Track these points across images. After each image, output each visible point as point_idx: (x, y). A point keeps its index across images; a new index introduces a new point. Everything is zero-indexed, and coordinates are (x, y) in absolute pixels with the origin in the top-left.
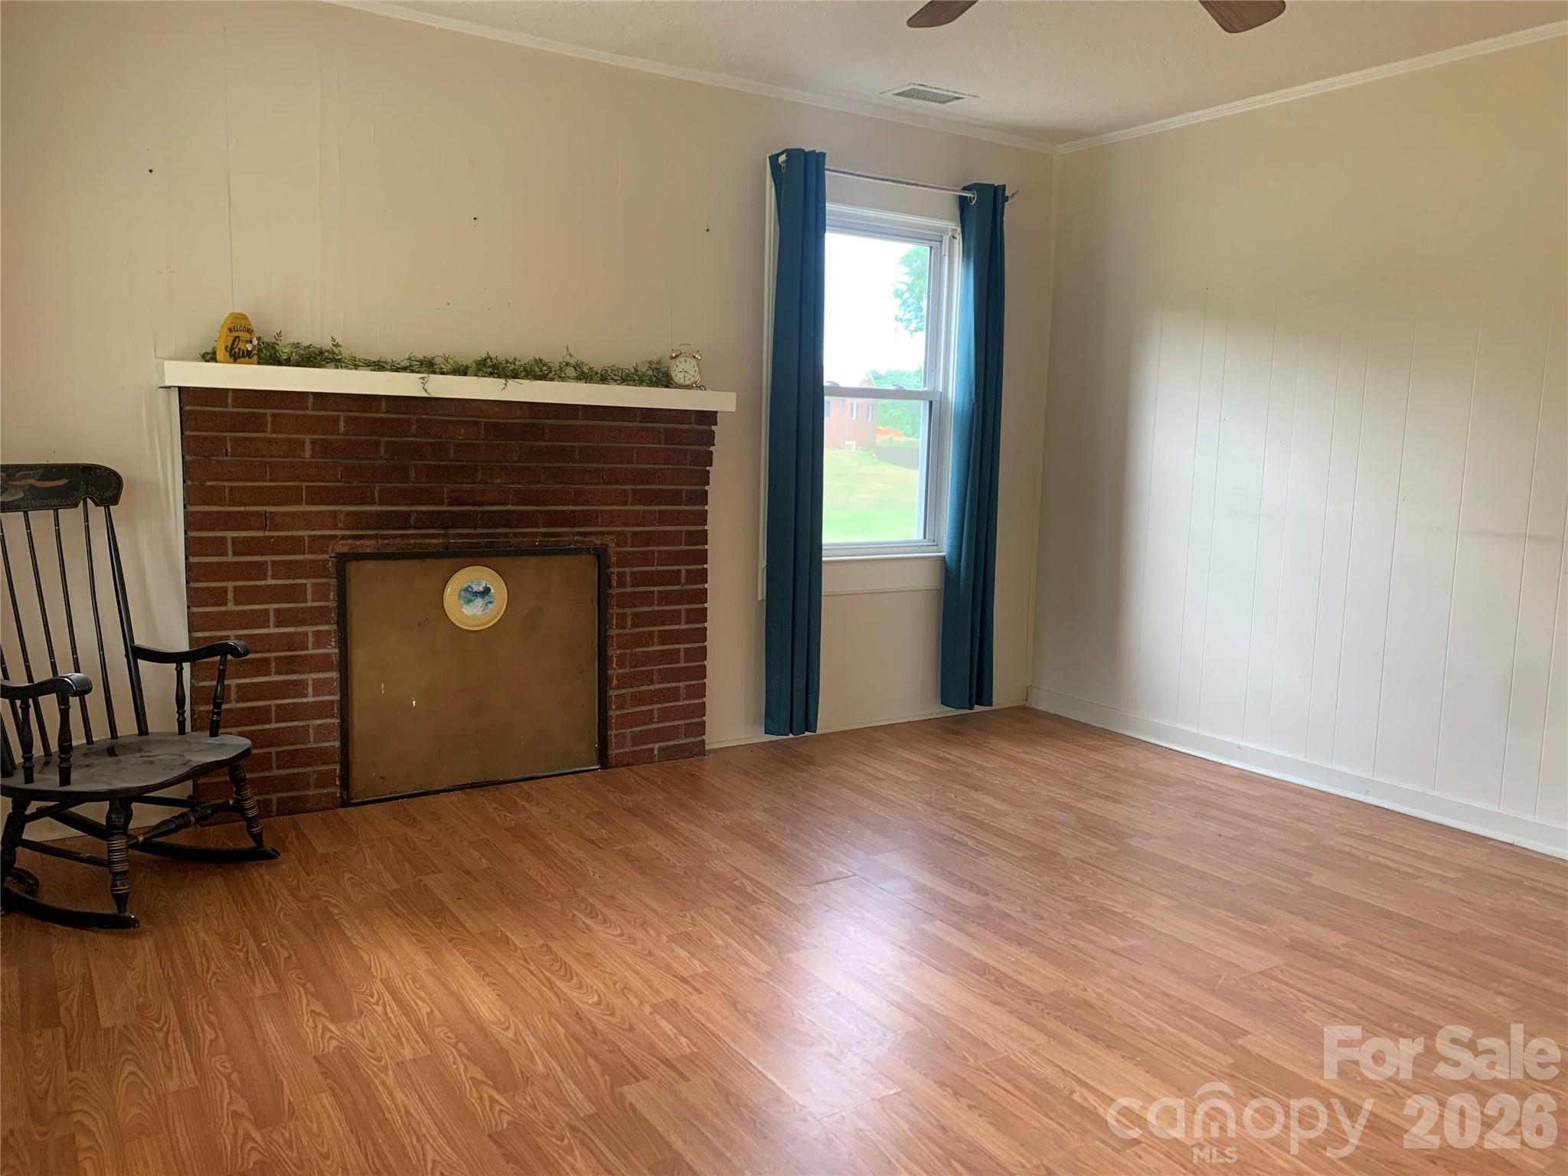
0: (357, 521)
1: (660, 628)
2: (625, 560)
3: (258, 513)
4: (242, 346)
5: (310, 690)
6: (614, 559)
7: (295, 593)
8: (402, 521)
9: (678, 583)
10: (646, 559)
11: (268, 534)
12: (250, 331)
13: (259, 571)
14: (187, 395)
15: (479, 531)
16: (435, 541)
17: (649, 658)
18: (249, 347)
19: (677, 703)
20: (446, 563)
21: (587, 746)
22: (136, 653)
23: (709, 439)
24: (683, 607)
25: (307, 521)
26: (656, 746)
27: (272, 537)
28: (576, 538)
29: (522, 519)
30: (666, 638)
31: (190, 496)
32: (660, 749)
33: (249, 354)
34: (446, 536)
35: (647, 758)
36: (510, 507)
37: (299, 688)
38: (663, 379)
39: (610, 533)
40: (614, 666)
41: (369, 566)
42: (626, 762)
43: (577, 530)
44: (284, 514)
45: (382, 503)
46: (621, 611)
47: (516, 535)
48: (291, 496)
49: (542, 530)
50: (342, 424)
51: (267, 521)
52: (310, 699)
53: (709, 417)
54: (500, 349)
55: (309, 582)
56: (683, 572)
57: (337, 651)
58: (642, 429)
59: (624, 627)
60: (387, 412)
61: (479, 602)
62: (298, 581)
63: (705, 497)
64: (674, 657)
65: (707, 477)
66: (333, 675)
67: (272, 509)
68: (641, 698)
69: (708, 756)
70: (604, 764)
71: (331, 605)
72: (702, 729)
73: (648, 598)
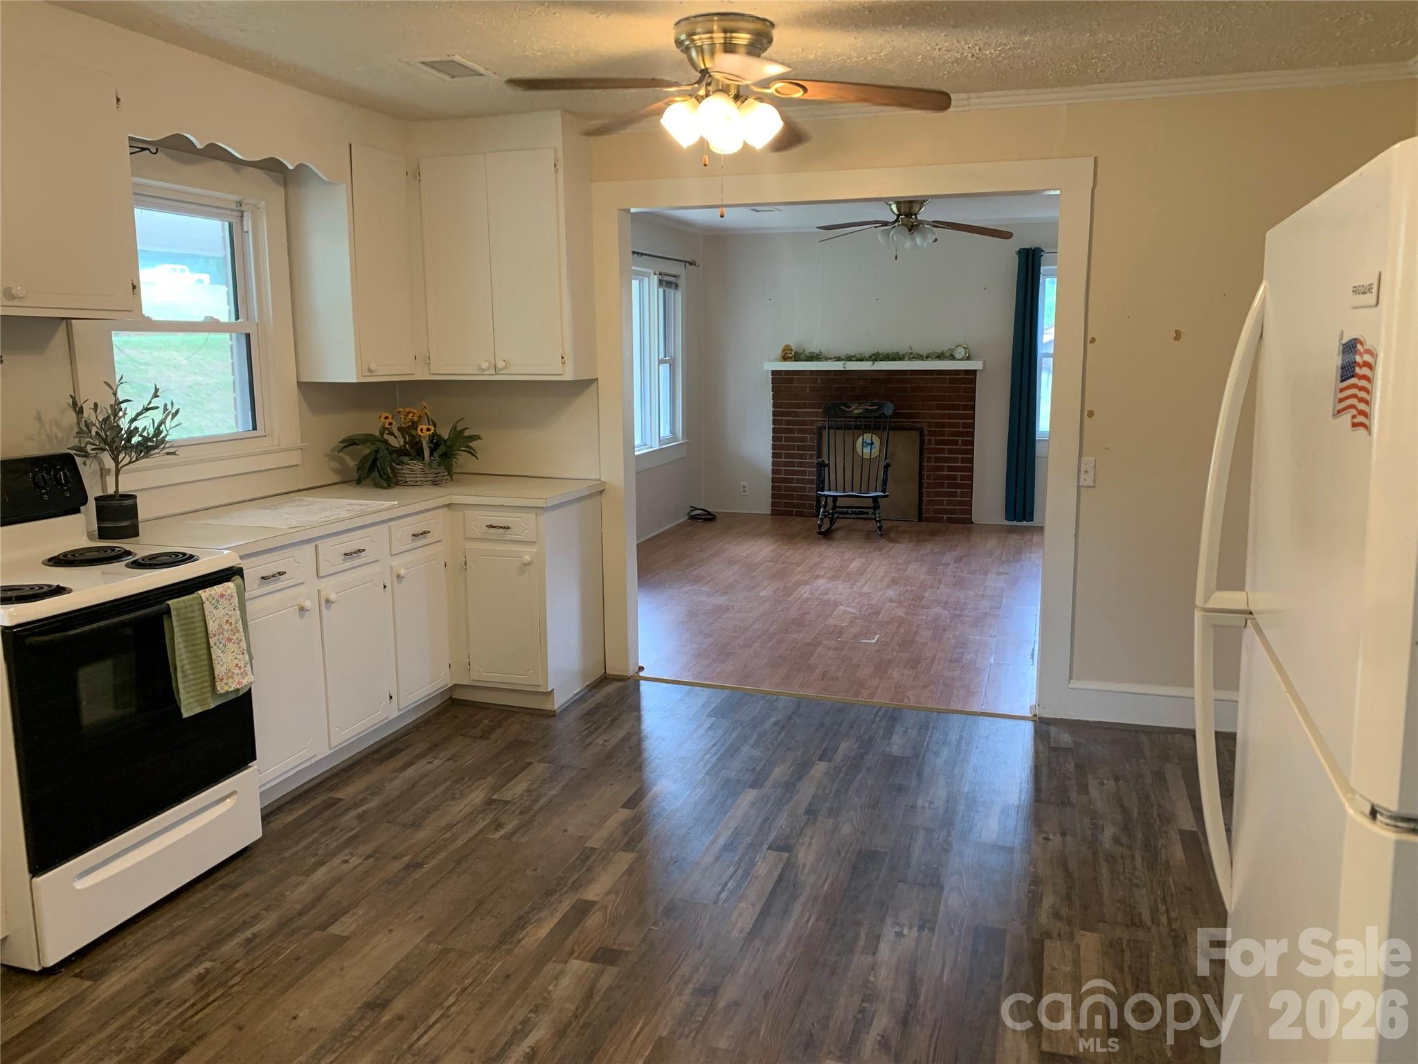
0: (825, 415)
1: (948, 464)
3: (793, 411)
4: (788, 355)
5: (807, 474)
6: (926, 433)
7: (803, 439)
9: (958, 445)
11: (796, 418)
12: (791, 350)
13: (792, 431)
14: (774, 373)
16: (851, 423)
17: (942, 477)
18: (791, 355)
19: (957, 499)
20: (857, 432)
21: (913, 512)
23: (974, 382)
24: (960, 456)
25: (808, 414)
26: (945, 516)
27: (797, 420)
28: (909, 424)
30: (951, 469)
31: (775, 405)
32: (947, 518)
33: (791, 358)
34: (856, 421)
35: (940, 520)
37: (803, 473)
38: (952, 357)
39: (925, 422)
40: (925, 479)
41: (829, 431)
42: (928, 520)
43: (910, 420)
44: (801, 412)
46: (930, 455)
48: (804, 406)
49: (895, 420)
50: (819, 380)
51: (795, 414)
52: (807, 477)
53: (973, 373)
54: (885, 348)
55: (808, 436)
56: (960, 441)
58: (938, 378)
59: (931, 462)
60: (833, 376)
62: (805, 436)
63: (973, 408)
64: (954, 478)
65: (973, 399)
66: (815, 469)
67: (797, 410)
68: (939, 494)
69: (973, 525)
70: (920, 519)
71: (816, 444)
72: (970, 512)
73: (943, 451)
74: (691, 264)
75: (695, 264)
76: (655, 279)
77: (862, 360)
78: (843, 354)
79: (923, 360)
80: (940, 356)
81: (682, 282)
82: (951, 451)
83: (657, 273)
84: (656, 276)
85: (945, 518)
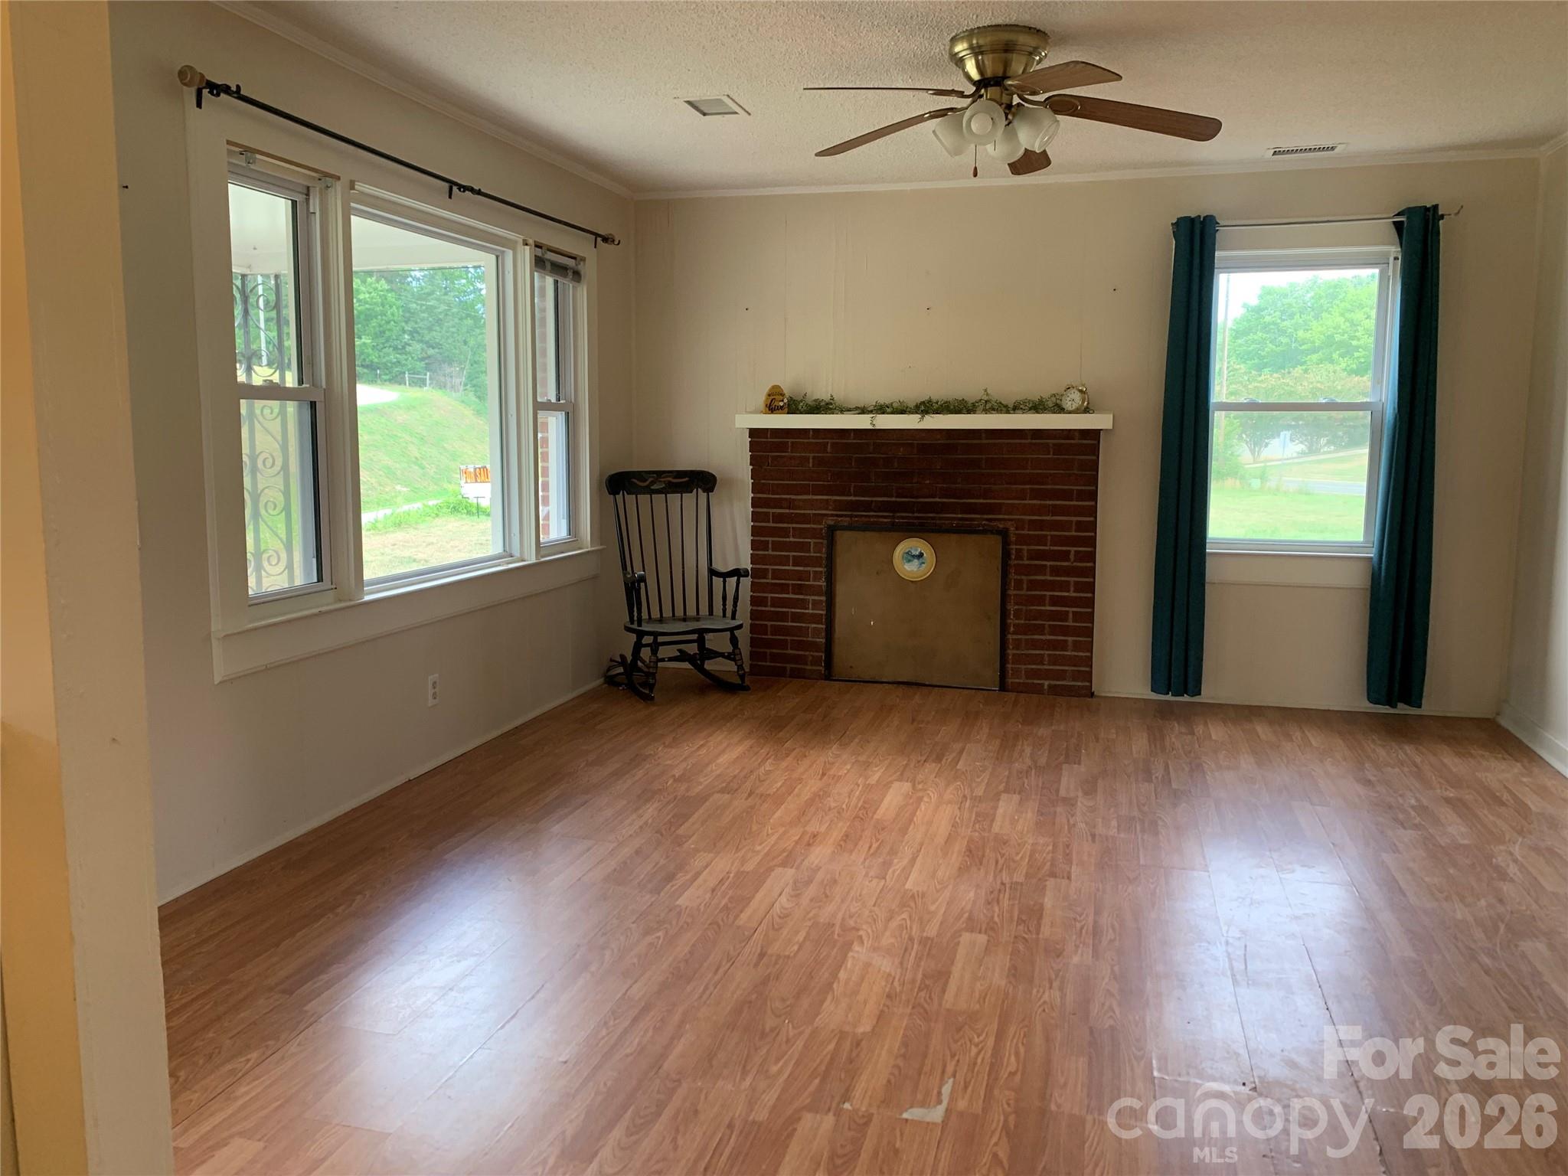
0: (840, 506)
1: (1051, 593)
2: (1022, 540)
3: (786, 499)
4: (777, 403)
5: (810, 606)
6: (1013, 539)
7: (803, 547)
8: (867, 507)
9: (1068, 560)
10: (1041, 540)
11: (791, 511)
12: (783, 395)
13: (785, 533)
14: (754, 433)
15: (916, 515)
16: (885, 520)
17: (1041, 615)
18: (781, 404)
19: (1066, 653)
20: (895, 535)
21: (991, 674)
22: (713, 573)
23: (1095, 450)
24: (1072, 579)
25: (812, 504)
26: (1046, 683)
27: (792, 513)
28: (984, 522)
29: (945, 508)
30: (1055, 601)
31: (755, 489)
32: (1049, 686)
33: (782, 407)
34: (893, 517)
35: (1037, 690)
36: (937, 500)
37: (803, 604)
38: (1059, 409)
39: (1011, 520)
40: (1012, 617)
41: (847, 534)
42: (1019, 689)
43: (986, 516)
44: (800, 500)
45: (855, 496)
46: (1019, 577)
47: (940, 519)
48: (804, 490)
49: (960, 516)
50: (829, 447)
51: (791, 504)
52: (810, 611)
53: (1094, 434)
54: (938, 392)
55: (812, 541)
56: (1072, 553)
57: (825, 584)
58: (1035, 444)
59: (1022, 589)
60: (854, 439)
61: (916, 562)
62: (806, 540)
63: (1093, 495)
64: (1063, 616)
65: (1094, 480)
66: (823, 598)
67: (793, 497)
68: (1034, 644)
69: (1094, 699)
70: (1003, 687)
71: (824, 556)
72: (1088, 677)
73: (1041, 569)
74: (605, 239)
75: (613, 241)
76: (526, 254)
77: (903, 412)
78: (871, 399)
79: (1008, 412)
80: (1038, 407)
81: (589, 270)
82: (1056, 571)
83: (531, 241)
84: (527, 248)
85: (1046, 687)
